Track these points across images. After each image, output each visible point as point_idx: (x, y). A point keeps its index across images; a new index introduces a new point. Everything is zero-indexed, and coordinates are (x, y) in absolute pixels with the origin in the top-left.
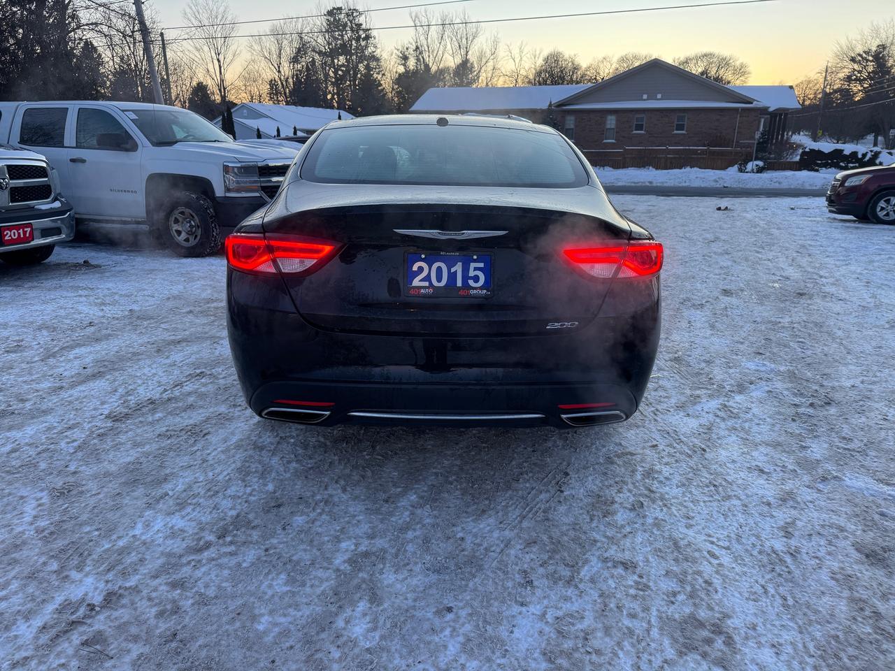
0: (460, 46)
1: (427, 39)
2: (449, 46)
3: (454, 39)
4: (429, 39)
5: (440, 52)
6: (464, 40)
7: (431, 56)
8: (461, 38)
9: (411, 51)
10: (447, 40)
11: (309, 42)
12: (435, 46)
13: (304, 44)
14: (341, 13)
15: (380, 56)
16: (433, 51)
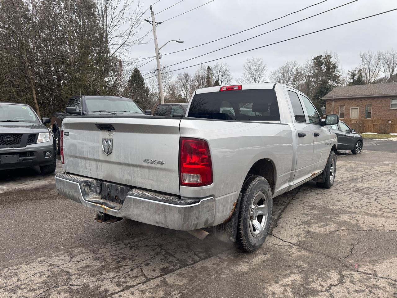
0: (389, 67)
1: (369, 65)
2: (382, 68)
3: (386, 64)
4: (370, 65)
5: (377, 71)
6: (392, 64)
7: (371, 73)
8: (390, 63)
9: (357, 72)
10: (381, 65)
11: (301, 72)
12: (374, 68)
13: (298, 73)
14: (321, 58)
15: (340, 75)
16: (372, 71)
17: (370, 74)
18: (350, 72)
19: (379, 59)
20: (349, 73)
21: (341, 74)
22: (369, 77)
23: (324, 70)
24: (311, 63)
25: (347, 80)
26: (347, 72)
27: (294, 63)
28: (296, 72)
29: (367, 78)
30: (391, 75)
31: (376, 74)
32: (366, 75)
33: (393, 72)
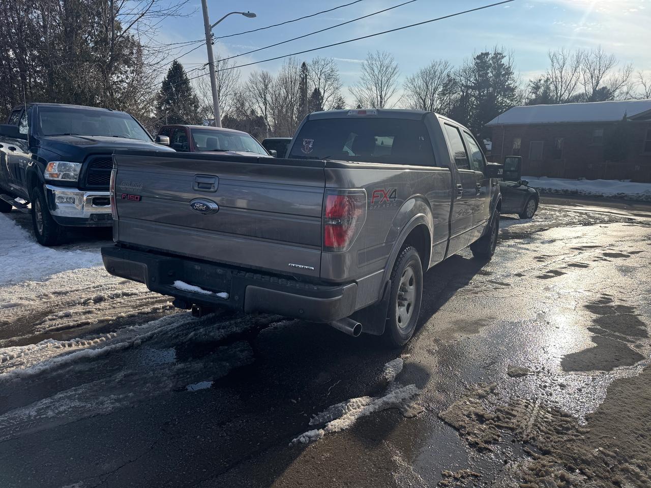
0: (592, 77)
1: (561, 72)
2: (582, 77)
3: (588, 71)
4: (563, 72)
5: (573, 82)
6: (597, 72)
7: (564, 86)
8: (594, 70)
9: (542, 82)
10: (581, 72)
11: (454, 79)
12: (569, 78)
13: (450, 81)
14: (487, 58)
15: (516, 87)
16: (566, 81)
17: (562, 86)
18: (531, 81)
19: (578, 62)
20: (531, 83)
21: (516, 84)
22: (560, 91)
23: (491, 77)
24: (471, 64)
25: (527, 95)
26: (528, 82)
27: (444, 63)
28: (447, 79)
29: (557, 94)
30: (594, 90)
31: (572, 86)
32: (556, 87)
33: (597, 85)
